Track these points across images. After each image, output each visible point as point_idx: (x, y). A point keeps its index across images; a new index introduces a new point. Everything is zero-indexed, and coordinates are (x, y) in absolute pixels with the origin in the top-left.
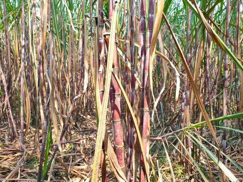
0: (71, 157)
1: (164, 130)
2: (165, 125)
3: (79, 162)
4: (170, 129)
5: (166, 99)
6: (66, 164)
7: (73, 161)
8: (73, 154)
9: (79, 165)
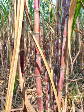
0: (29, 84)
1: (78, 75)
2: (78, 72)
3: (33, 87)
4: (81, 74)
5: (79, 58)
6: (26, 87)
7: (29, 86)
8: (30, 83)
9: (32, 89)
